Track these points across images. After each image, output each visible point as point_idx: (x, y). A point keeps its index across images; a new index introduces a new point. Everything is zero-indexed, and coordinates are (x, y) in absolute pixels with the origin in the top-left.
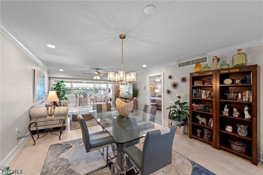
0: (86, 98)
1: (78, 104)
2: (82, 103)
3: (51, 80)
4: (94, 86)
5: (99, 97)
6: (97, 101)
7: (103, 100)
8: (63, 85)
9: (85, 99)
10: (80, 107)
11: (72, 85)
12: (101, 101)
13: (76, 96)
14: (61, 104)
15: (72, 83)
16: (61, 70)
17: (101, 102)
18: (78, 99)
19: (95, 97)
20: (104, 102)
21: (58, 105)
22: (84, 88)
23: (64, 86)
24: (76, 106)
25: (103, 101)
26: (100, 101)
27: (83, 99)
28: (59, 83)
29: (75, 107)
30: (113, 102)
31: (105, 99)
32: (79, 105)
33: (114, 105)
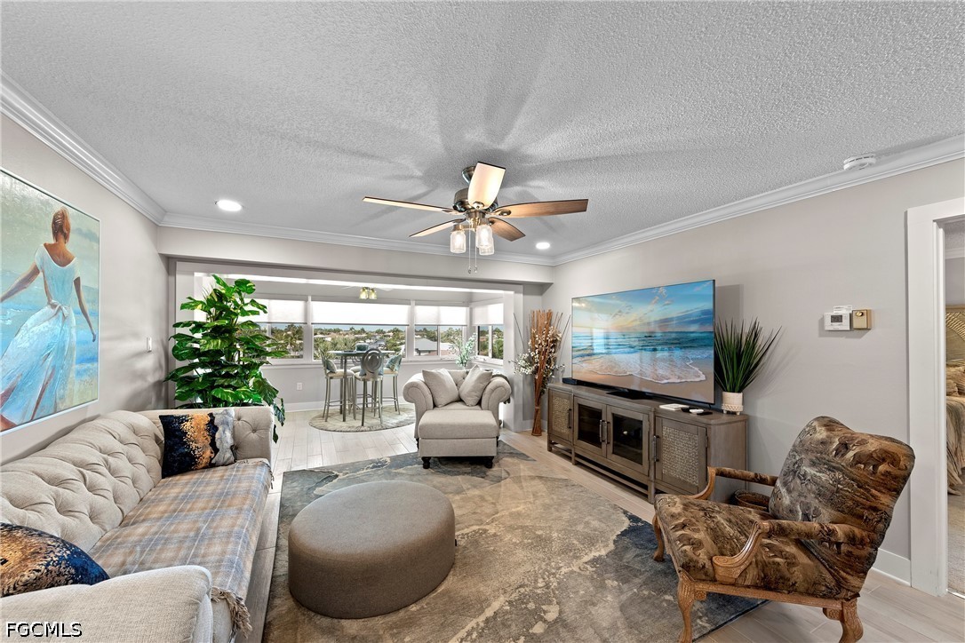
0: (374, 377)
1: (336, 407)
2: (354, 401)
3: (177, 276)
4: (412, 315)
5: (445, 373)
6: (440, 400)
7: (469, 394)
8: (246, 308)
9: (369, 384)
10: (344, 425)
11: (306, 313)
12: (460, 400)
13: (327, 365)
14: (217, 435)
15: (306, 300)
16: (229, 206)
17: (459, 405)
18: (336, 383)
19: (425, 374)
20: (479, 403)
21: (193, 445)
22: (358, 328)
23: (254, 313)
24: (326, 416)
25: (472, 400)
26: (455, 396)
27: (360, 384)
28: (221, 297)
29: (323, 423)
30: (521, 402)
31: (482, 386)
32: (342, 411)
33: (524, 419)
